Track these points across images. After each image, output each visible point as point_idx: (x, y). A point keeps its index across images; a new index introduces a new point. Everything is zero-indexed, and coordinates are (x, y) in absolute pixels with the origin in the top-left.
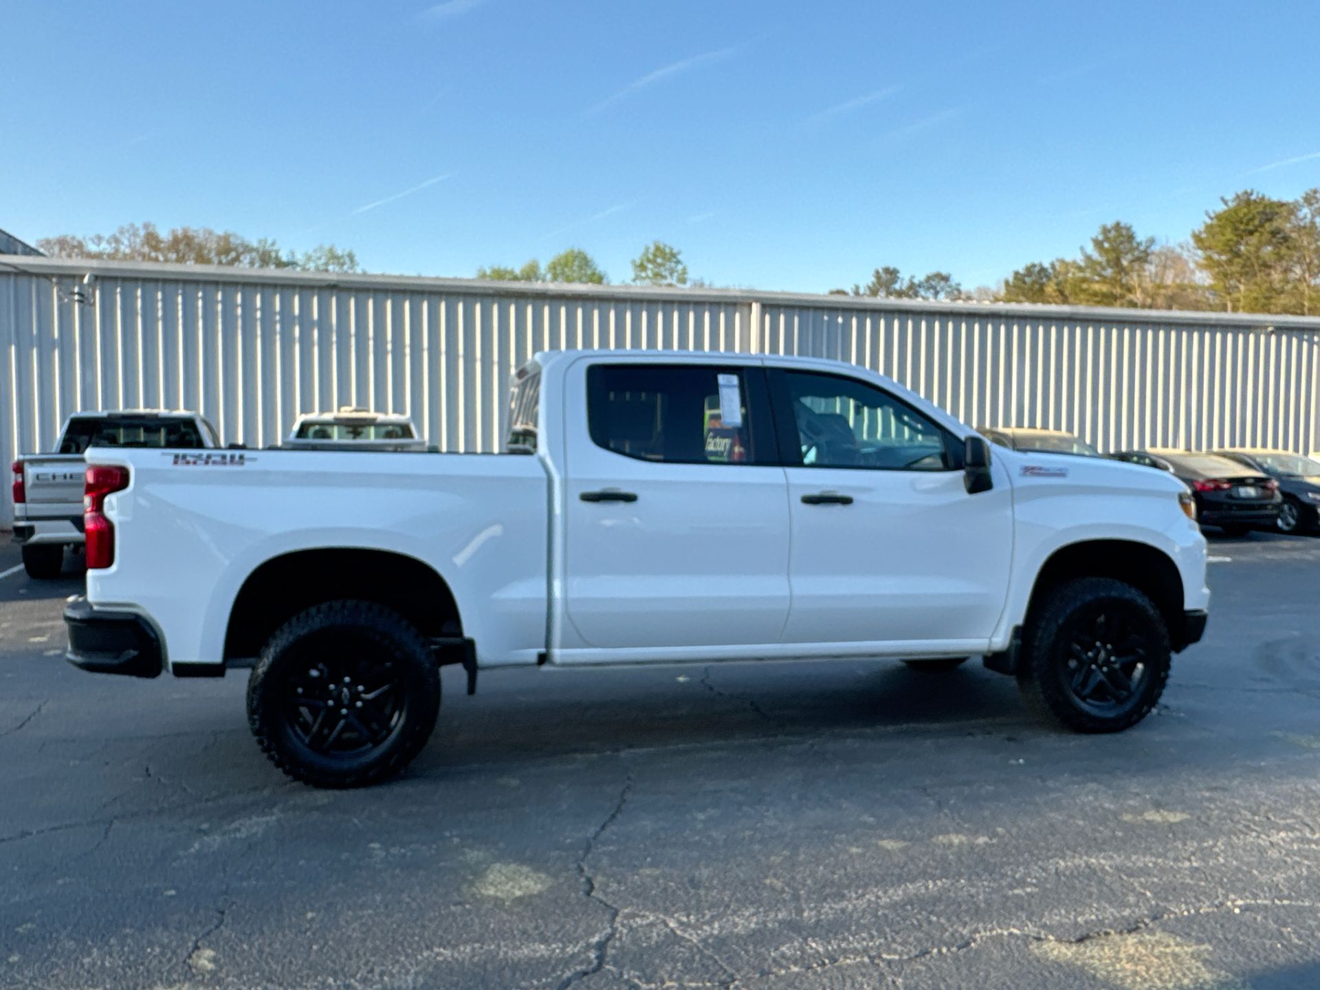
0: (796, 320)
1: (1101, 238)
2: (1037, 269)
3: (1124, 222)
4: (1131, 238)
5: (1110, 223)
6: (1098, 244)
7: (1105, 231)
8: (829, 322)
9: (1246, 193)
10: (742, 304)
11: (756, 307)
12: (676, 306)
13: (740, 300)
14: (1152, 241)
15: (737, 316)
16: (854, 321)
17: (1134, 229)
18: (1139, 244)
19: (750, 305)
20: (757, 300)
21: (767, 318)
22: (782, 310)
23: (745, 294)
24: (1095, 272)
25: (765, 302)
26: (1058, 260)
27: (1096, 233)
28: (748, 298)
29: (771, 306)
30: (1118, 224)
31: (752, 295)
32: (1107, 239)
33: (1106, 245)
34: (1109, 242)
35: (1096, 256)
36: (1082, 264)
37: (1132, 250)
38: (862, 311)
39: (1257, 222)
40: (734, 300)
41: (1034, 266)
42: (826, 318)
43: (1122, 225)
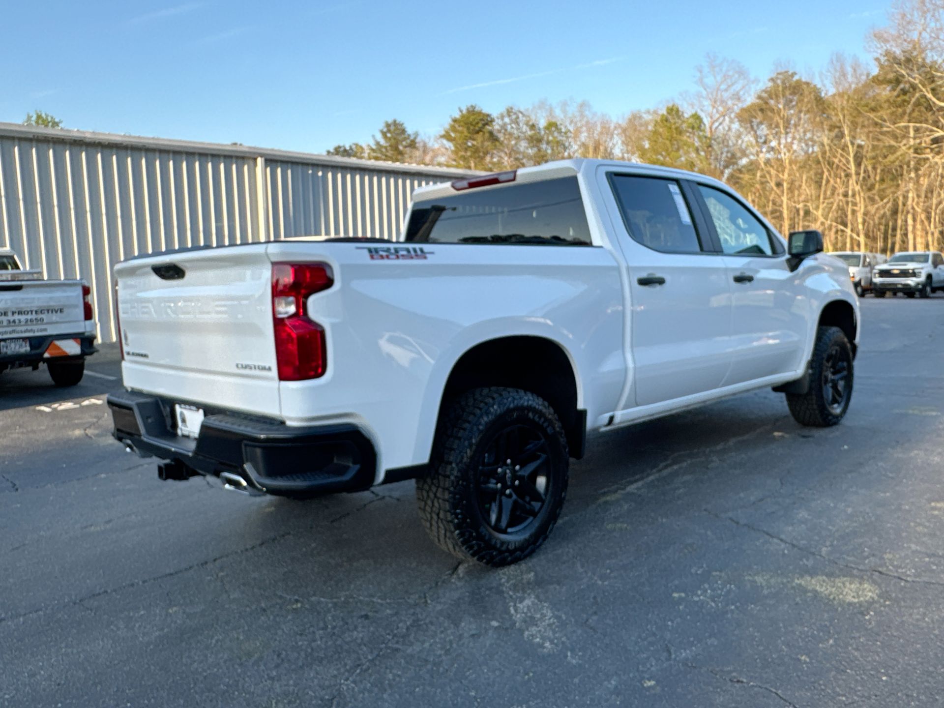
0: (289, 172)
1: (385, 130)
2: (342, 149)
3: (400, 120)
4: (403, 131)
5: (390, 121)
6: (384, 134)
7: (388, 125)
8: (312, 174)
9: (472, 106)
10: (249, 158)
11: (260, 161)
12: (197, 157)
13: (247, 155)
14: (417, 134)
15: (246, 168)
16: (330, 175)
17: (405, 125)
18: (409, 135)
19: (255, 159)
20: (261, 155)
21: (268, 169)
22: (279, 164)
23: (251, 150)
24: (381, 152)
25: (268, 157)
26: (354, 144)
27: (382, 126)
28: (255, 153)
29: (272, 161)
30: (395, 121)
31: (256, 151)
32: (389, 131)
33: (389, 135)
34: (391, 133)
35: (382, 142)
36: (374, 147)
37: (405, 139)
38: (336, 168)
39: (480, 125)
40: (242, 155)
41: (339, 147)
42: (310, 172)
43: (397, 122)
